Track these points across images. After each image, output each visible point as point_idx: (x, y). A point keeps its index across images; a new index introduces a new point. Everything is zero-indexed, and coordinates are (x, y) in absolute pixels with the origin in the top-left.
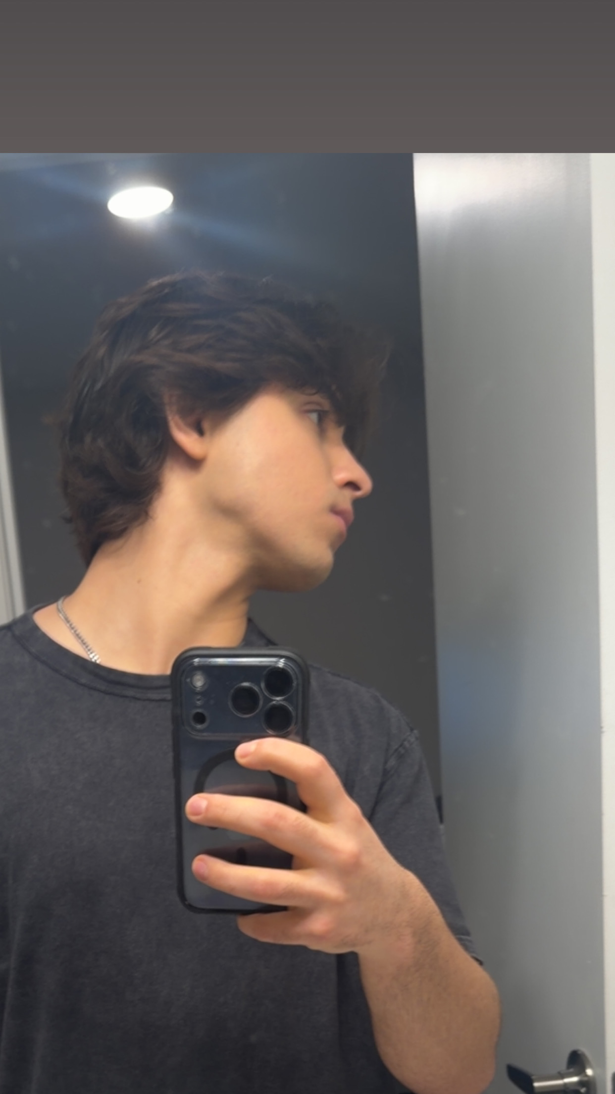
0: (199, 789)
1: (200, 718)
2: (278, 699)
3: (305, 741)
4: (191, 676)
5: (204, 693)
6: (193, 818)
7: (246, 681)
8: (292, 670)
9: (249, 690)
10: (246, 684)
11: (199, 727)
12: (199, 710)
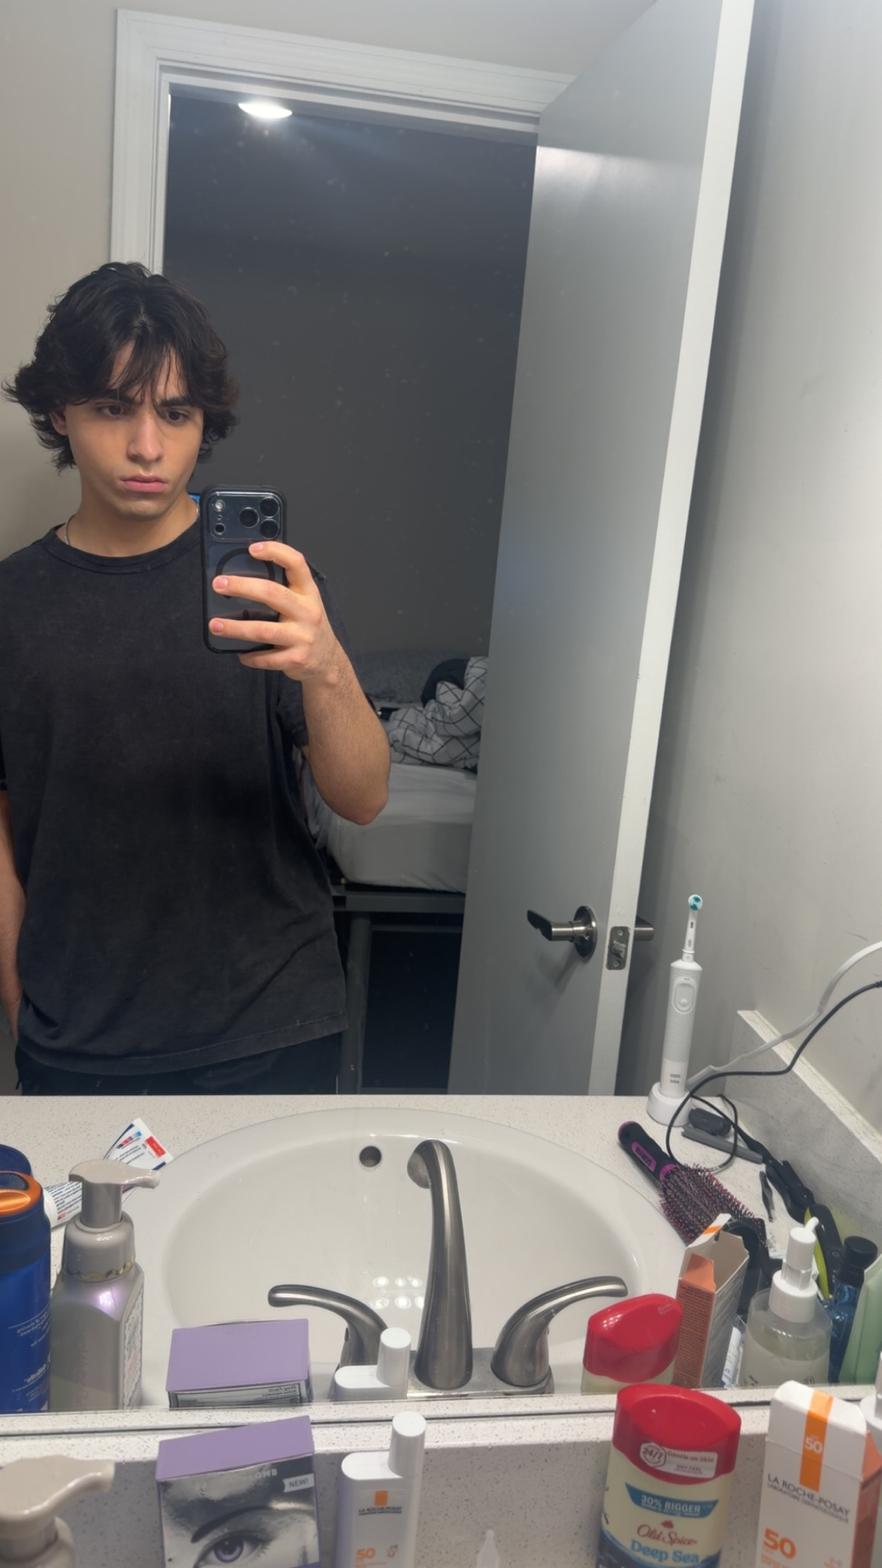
0: (219, 573)
1: (220, 528)
2: (270, 518)
3: (285, 542)
4: (214, 502)
5: (223, 512)
6: (218, 590)
7: (248, 506)
8: (278, 500)
9: (251, 512)
10: (248, 508)
11: (220, 534)
12: (220, 524)
